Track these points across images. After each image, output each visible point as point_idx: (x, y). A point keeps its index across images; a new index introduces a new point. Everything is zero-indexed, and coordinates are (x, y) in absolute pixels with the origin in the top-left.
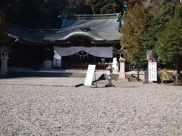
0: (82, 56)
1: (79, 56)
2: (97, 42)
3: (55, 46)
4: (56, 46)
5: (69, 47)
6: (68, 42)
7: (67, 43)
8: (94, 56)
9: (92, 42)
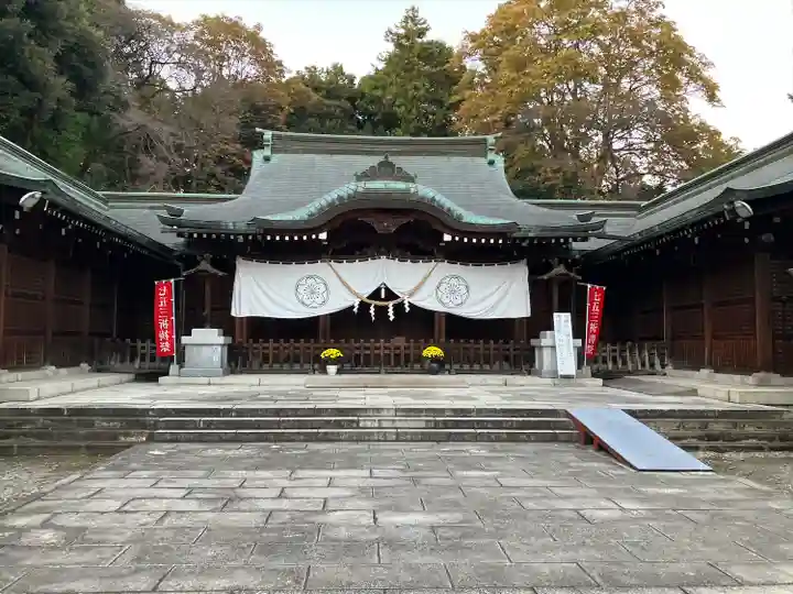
2: (471, 234)
6: (323, 236)
7: (317, 236)
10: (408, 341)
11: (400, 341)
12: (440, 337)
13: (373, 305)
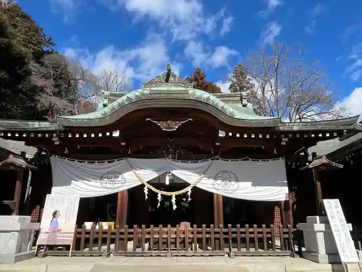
0: (169, 194)
1: (153, 195)
2: (242, 130)
3: (56, 154)
4: (63, 155)
5: (116, 162)
6: (116, 134)
7: (111, 134)
8: (218, 195)
9: (222, 134)
10: (192, 227)
11: (185, 226)
12: (219, 223)
13: (160, 194)
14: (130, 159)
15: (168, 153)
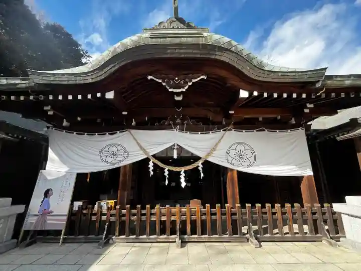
0: (177, 169)
1: (158, 171)
5: (119, 134)
6: (110, 95)
7: (103, 95)
9: (244, 94)
12: (234, 202)
13: (167, 169)
14: (133, 131)
15: (175, 125)
